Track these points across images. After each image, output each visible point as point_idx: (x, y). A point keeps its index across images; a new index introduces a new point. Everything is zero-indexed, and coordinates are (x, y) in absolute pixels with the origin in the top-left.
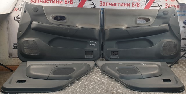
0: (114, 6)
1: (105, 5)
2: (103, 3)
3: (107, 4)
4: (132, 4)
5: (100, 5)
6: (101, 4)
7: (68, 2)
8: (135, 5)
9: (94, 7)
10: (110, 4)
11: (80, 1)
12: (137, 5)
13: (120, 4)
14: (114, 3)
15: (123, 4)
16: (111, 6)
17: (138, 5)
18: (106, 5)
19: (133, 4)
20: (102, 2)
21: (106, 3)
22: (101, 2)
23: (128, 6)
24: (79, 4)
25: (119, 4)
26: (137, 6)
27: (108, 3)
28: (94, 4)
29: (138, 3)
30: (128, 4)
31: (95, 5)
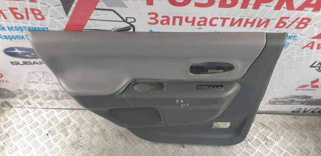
0: (203, 26)
1: (168, 23)
2: (160, 19)
3: (178, 20)
4: (277, 21)
5: (149, 23)
6: (154, 21)
7: (24, 15)
8: (288, 23)
9: (127, 29)
10: (190, 19)
11: (70, 13)
12: (296, 24)
13: (228, 22)
14: (206, 19)
15: (241, 20)
16: (193, 25)
17: (302, 25)
18: (174, 24)
19: (280, 21)
20: (157, 15)
21: (174, 18)
22: (154, 16)
23: (258, 26)
24: (67, 19)
25: (224, 19)
26: (297, 27)
27: (181, 18)
28: (126, 21)
29: (303, 19)
30: (264, 20)
31: (129, 23)
